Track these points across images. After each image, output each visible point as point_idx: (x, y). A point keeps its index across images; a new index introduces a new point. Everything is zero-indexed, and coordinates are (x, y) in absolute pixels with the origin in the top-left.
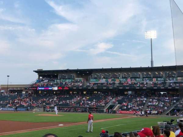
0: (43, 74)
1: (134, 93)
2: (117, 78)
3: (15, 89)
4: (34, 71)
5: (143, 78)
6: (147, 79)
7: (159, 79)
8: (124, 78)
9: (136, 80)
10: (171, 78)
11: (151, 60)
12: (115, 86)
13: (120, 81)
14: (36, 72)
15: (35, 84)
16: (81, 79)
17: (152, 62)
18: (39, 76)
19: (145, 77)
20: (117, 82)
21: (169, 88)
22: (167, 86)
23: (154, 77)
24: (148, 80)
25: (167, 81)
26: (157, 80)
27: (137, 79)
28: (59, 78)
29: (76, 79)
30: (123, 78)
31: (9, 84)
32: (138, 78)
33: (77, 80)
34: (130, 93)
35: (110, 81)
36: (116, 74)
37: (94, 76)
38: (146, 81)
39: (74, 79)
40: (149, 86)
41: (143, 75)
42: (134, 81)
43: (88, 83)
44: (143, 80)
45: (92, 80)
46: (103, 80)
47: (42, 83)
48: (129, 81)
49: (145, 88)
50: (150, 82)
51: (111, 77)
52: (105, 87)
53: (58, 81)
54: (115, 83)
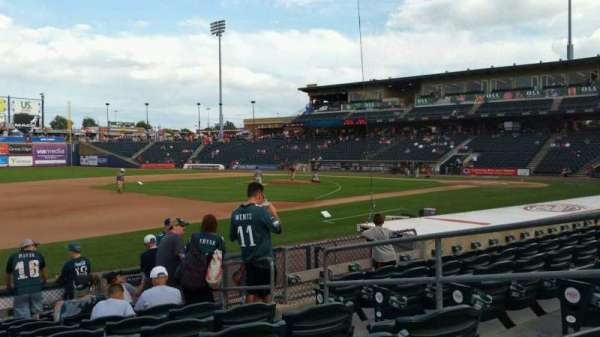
0: (319, 94)
1: (518, 125)
2: (479, 92)
4: (300, 89)
5: (545, 88)
6: (552, 90)
7: (584, 89)
8: (497, 91)
9: (525, 96)
12: (472, 112)
13: (486, 99)
14: (304, 90)
15: (303, 116)
16: (396, 100)
17: (570, 47)
18: (312, 98)
19: (549, 87)
20: (478, 101)
23: (571, 86)
24: (555, 94)
26: (579, 92)
27: (529, 93)
28: (349, 100)
29: (385, 100)
30: (494, 91)
32: (530, 89)
33: (387, 103)
34: (508, 125)
35: (462, 100)
36: (476, 82)
37: (424, 91)
38: (550, 94)
39: (380, 101)
40: (555, 108)
41: (544, 82)
42: (519, 98)
43: (410, 109)
44: (543, 94)
45: (419, 101)
46: (444, 98)
47: (316, 112)
48: (508, 97)
49: (544, 113)
50: (561, 98)
51: (465, 90)
52: (446, 115)
53: (348, 107)
54: (472, 105)
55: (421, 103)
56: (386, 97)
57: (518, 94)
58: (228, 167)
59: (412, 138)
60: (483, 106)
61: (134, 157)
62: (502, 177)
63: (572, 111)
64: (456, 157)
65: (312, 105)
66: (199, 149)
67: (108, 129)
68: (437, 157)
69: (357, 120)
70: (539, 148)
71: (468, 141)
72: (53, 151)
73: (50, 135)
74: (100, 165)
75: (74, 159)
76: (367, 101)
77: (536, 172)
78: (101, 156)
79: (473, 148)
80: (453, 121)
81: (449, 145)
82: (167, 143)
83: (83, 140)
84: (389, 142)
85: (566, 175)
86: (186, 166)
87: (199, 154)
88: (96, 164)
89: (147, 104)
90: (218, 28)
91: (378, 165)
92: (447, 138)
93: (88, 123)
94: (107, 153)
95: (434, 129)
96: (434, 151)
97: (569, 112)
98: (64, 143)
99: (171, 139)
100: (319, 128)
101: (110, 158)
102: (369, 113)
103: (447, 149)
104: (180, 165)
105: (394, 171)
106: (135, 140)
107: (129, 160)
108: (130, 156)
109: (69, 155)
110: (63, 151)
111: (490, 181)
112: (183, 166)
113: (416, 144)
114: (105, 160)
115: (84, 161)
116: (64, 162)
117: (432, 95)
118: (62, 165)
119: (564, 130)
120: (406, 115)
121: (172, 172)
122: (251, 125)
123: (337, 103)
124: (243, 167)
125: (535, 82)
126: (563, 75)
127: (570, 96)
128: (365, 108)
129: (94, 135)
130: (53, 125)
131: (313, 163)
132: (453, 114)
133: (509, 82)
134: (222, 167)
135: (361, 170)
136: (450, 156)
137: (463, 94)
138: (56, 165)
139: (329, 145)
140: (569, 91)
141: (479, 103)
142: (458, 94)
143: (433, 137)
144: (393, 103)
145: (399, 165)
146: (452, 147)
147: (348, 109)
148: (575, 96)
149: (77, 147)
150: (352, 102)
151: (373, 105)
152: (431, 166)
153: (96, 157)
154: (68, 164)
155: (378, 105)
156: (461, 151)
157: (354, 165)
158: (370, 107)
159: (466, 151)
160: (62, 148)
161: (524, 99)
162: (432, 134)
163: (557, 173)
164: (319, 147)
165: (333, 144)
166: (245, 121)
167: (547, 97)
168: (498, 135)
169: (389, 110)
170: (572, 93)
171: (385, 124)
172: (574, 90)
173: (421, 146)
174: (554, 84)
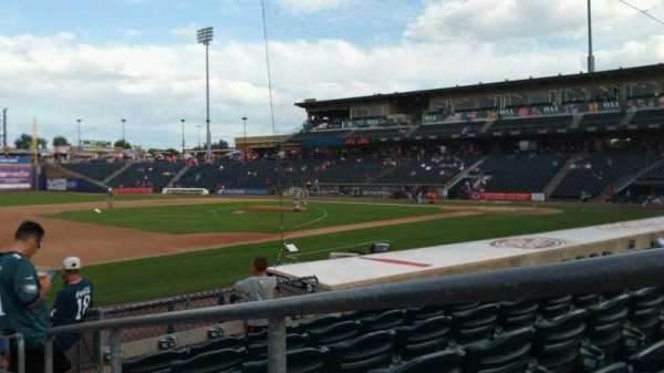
0: (317, 110)
1: (534, 145)
2: (491, 109)
3: (263, 146)
4: (295, 104)
5: (564, 103)
6: (572, 106)
7: (606, 105)
8: (512, 107)
9: (542, 112)
10: (639, 101)
11: (587, 55)
12: (484, 130)
13: (499, 115)
14: (301, 105)
15: (301, 133)
16: (402, 117)
17: (591, 60)
18: (310, 114)
19: (569, 102)
20: (491, 118)
21: (630, 127)
22: (625, 122)
23: (591, 101)
24: (576, 110)
25: (628, 107)
26: (601, 108)
27: (546, 109)
28: (351, 117)
29: (390, 117)
30: (508, 107)
31: (248, 136)
32: (549, 105)
33: (392, 120)
34: (524, 145)
35: (474, 118)
36: (489, 97)
37: (432, 107)
38: (570, 111)
39: (385, 118)
40: (574, 125)
41: (563, 97)
42: (536, 114)
43: (417, 126)
44: (561, 110)
45: (427, 118)
46: (453, 115)
47: (314, 130)
48: (523, 114)
49: (564, 131)
50: (581, 114)
51: (477, 106)
52: (456, 133)
53: (350, 124)
54: (484, 122)
55: (428, 120)
56: (392, 113)
57: (534, 110)
58: (212, 192)
59: (419, 159)
60: (496, 123)
61: (107, 180)
62: (514, 203)
63: (594, 129)
64: (465, 180)
65: (310, 121)
66: (182, 172)
67: (80, 149)
68: (445, 180)
69: (359, 138)
70: (557, 170)
71: (479, 163)
72: (15, 174)
73: (13, 155)
74: (69, 189)
75: (40, 182)
76: (371, 118)
77: (554, 197)
78: (70, 179)
79: (484, 170)
80: (464, 139)
81: (459, 166)
82: (146, 165)
83: (52, 161)
84: (394, 163)
85: (585, 200)
86: (165, 190)
87: (182, 178)
88: (64, 188)
89: (124, 121)
90: (206, 36)
91: (380, 188)
92: (457, 159)
93: (59, 142)
94: (77, 175)
95: (443, 148)
96: (442, 173)
97: (589, 129)
98: (29, 165)
99: (152, 160)
100: (319, 147)
101: (80, 182)
102: (372, 131)
103: (457, 171)
104: (158, 190)
105: (397, 196)
106: (111, 161)
107: (101, 184)
108: (102, 179)
109: (34, 180)
110: (27, 174)
111: (500, 207)
112: (161, 190)
113: (423, 165)
114: (74, 184)
115: (51, 185)
116: (28, 186)
117: (441, 112)
118: (25, 190)
119: (586, 150)
120: (413, 135)
121: (149, 198)
122: (243, 144)
123: (337, 120)
124: (230, 191)
125: (553, 97)
126: (584, 89)
127: (590, 113)
128: (368, 126)
129: (65, 155)
130: (19, 144)
131: (308, 186)
132: (463, 133)
133: (525, 97)
134: (206, 191)
135: (361, 195)
136: (459, 178)
137: (474, 110)
138: (18, 190)
139: (327, 167)
140: (591, 106)
141: (493, 120)
142: (469, 110)
143: (442, 158)
144: (399, 120)
145: (403, 189)
146: (462, 168)
147: (350, 126)
148: (597, 112)
149: (44, 169)
150: (354, 119)
151: (377, 122)
152: (439, 190)
153: (64, 181)
154: (33, 188)
155: (383, 122)
156: (472, 173)
157: (354, 188)
158: (373, 125)
159: (477, 173)
160: (26, 170)
161: (541, 116)
162: (440, 154)
163: (577, 197)
164: (316, 169)
165: (332, 166)
166: (237, 139)
167: (567, 113)
168: (513, 156)
169: (395, 127)
170: (594, 109)
171: (390, 143)
172: (596, 105)
173: (428, 168)
174: (575, 99)
